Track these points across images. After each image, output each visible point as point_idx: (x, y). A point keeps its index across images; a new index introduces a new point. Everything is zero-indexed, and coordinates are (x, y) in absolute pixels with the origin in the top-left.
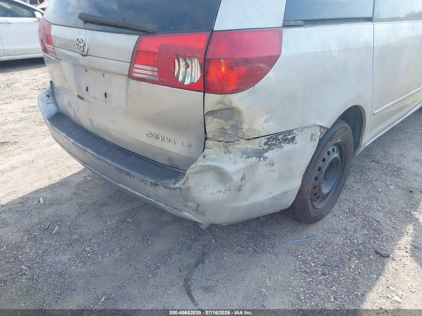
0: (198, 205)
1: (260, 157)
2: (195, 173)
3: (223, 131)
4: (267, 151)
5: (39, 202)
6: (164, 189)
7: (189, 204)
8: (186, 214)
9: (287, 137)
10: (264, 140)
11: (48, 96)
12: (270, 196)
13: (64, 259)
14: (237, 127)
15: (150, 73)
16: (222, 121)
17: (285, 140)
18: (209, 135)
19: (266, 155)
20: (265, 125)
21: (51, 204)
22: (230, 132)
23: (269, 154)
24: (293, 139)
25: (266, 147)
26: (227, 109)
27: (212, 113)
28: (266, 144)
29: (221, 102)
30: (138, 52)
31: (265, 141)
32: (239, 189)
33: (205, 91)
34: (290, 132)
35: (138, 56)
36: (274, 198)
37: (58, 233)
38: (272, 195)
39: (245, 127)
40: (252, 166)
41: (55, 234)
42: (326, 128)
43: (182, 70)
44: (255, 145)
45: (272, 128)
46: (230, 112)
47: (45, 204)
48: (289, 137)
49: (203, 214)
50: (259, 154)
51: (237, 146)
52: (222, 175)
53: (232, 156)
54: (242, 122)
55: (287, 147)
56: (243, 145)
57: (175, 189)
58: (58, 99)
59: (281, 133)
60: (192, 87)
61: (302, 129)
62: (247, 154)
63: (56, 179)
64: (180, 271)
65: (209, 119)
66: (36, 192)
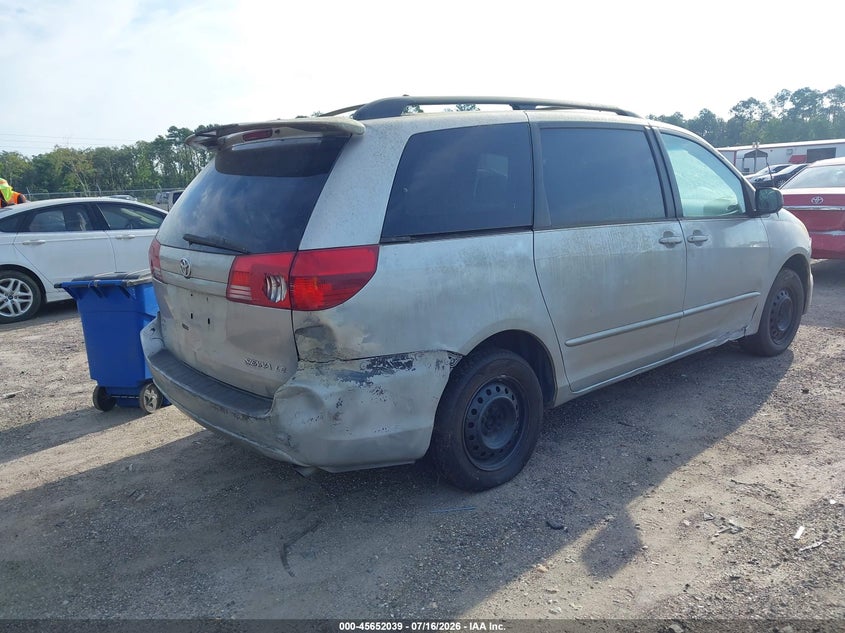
0: (289, 438)
1: (361, 382)
2: (283, 397)
3: (318, 351)
4: (371, 375)
5: (127, 468)
6: (256, 422)
7: (279, 436)
8: (280, 452)
9: (401, 361)
10: (366, 363)
11: (153, 330)
12: (384, 433)
13: (144, 524)
14: (331, 346)
15: (247, 293)
16: (315, 340)
17: (397, 365)
18: (302, 356)
19: (371, 379)
20: (365, 345)
21: (141, 471)
22: (325, 352)
23: (376, 379)
24: (409, 365)
25: (370, 370)
26: (315, 327)
27: (300, 331)
28: (369, 367)
29: (308, 319)
30: (234, 272)
31: (369, 363)
32: (336, 417)
33: (293, 308)
34: (403, 356)
35: (234, 276)
36: (391, 436)
37: (143, 501)
38: (388, 433)
39: (340, 346)
40: (351, 391)
41: (139, 502)
42: (460, 355)
43: (274, 288)
44: (356, 367)
45: (376, 348)
46: (321, 331)
47: (134, 471)
48: (403, 362)
49: (294, 449)
50: (361, 378)
51: (331, 367)
52: (313, 401)
53: (325, 378)
54: (335, 340)
55: (400, 373)
56: (339, 366)
57: (264, 419)
58: (165, 333)
59: (390, 356)
60: (280, 305)
61: (421, 353)
62: (345, 377)
63: (155, 444)
64: (282, 538)
65: (300, 338)
66: (126, 459)
